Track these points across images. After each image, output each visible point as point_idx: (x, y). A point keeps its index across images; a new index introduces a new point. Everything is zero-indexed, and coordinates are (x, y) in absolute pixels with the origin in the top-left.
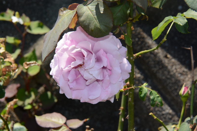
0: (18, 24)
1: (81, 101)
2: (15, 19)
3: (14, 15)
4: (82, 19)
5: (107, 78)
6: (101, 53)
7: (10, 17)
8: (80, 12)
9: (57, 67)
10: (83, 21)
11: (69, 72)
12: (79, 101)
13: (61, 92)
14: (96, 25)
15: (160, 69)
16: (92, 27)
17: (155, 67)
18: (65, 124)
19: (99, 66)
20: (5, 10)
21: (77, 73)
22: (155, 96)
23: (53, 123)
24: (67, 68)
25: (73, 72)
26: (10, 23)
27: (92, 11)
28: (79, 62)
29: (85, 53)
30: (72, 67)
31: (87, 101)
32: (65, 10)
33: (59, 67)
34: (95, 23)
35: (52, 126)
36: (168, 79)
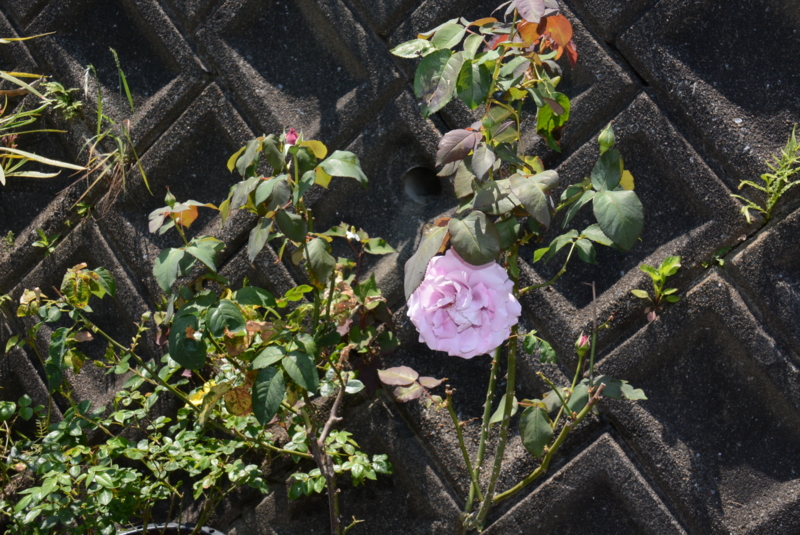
0: (354, 240)
1: (450, 354)
2: (350, 235)
3: (349, 230)
4: (455, 239)
5: (488, 323)
6: (480, 287)
7: (344, 233)
8: (453, 229)
9: (417, 305)
10: (458, 242)
11: (434, 312)
12: (447, 353)
13: (421, 340)
14: (475, 248)
15: (540, 306)
16: (470, 250)
17: (534, 303)
18: (417, 381)
19: (476, 306)
20: (338, 224)
21: (446, 315)
22: (546, 348)
23: (401, 379)
24: (432, 308)
25: (439, 313)
26: (344, 240)
27: (469, 228)
28: (448, 300)
29: (458, 287)
30: (440, 305)
31: (457, 354)
32: (431, 226)
33: (420, 305)
34: (474, 245)
35: (399, 383)
36: (550, 319)
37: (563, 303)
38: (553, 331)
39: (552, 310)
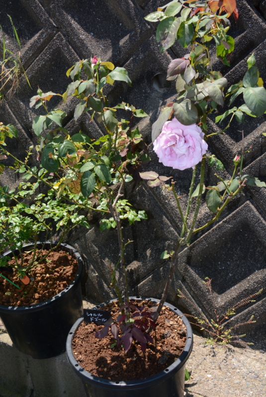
0: (128, 110)
1: (173, 168)
2: (127, 108)
3: (126, 105)
4: (176, 113)
5: (191, 153)
6: (188, 137)
7: (124, 107)
8: (175, 108)
9: (158, 145)
10: (178, 115)
11: (166, 149)
12: (172, 168)
13: (160, 161)
14: (186, 117)
16: (184, 118)
18: (158, 178)
19: (186, 146)
20: (121, 103)
21: (171, 150)
22: (219, 163)
23: (150, 177)
24: (165, 147)
25: (168, 149)
26: (124, 110)
27: (183, 108)
28: (173, 143)
29: (178, 137)
30: (169, 145)
31: (177, 168)
32: (165, 107)
33: (159, 145)
34: (186, 116)
35: (150, 179)
37: (229, 140)
38: (224, 153)
39: (223, 143)
